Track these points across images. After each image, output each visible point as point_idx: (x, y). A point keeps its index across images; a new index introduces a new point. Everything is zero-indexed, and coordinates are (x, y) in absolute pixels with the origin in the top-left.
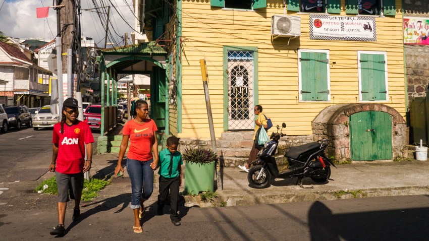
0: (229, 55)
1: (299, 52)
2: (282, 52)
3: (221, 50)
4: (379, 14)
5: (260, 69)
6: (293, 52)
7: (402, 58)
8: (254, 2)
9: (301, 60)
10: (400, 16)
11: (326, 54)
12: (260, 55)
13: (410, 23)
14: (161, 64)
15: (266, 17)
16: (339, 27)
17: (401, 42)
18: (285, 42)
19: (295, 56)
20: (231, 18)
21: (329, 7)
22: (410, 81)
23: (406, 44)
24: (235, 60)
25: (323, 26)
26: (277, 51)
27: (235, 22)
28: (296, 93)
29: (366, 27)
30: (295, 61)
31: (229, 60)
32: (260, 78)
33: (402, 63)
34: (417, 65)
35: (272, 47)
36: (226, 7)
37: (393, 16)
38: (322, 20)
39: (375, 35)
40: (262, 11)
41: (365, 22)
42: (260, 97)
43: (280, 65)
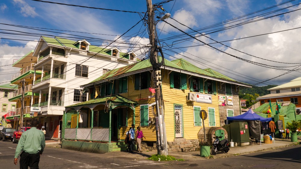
0: (175, 107)
1: (194, 107)
2: (189, 106)
3: (173, 105)
4: (212, 94)
5: (184, 113)
6: (192, 107)
7: (218, 110)
8: (181, 87)
9: (194, 110)
10: (217, 95)
11: (200, 108)
12: (184, 108)
13: (220, 97)
14: (133, 108)
15: (184, 93)
16: (203, 98)
17: (218, 104)
18: (190, 103)
19: (192, 108)
20: (175, 92)
21: (200, 91)
22: (220, 119)
23: (219, 105)
24: (177, 109)
25: (200, 97)
26: (188, 106)
27: (177, 94)
28: (193, 123)
29: (210, 99)
30: (192, 110)
31: (175, 109)
32: (184, 117)
33: (218, 112)
34: (222, 113)
35: (186, 104)
36: (174, 88)
37: (215, 95)
38: (199, 95)
39: (212, 101)
40: (183, 90)
41: (209, 97)
42: (184, 124)
43: (189, 112)
